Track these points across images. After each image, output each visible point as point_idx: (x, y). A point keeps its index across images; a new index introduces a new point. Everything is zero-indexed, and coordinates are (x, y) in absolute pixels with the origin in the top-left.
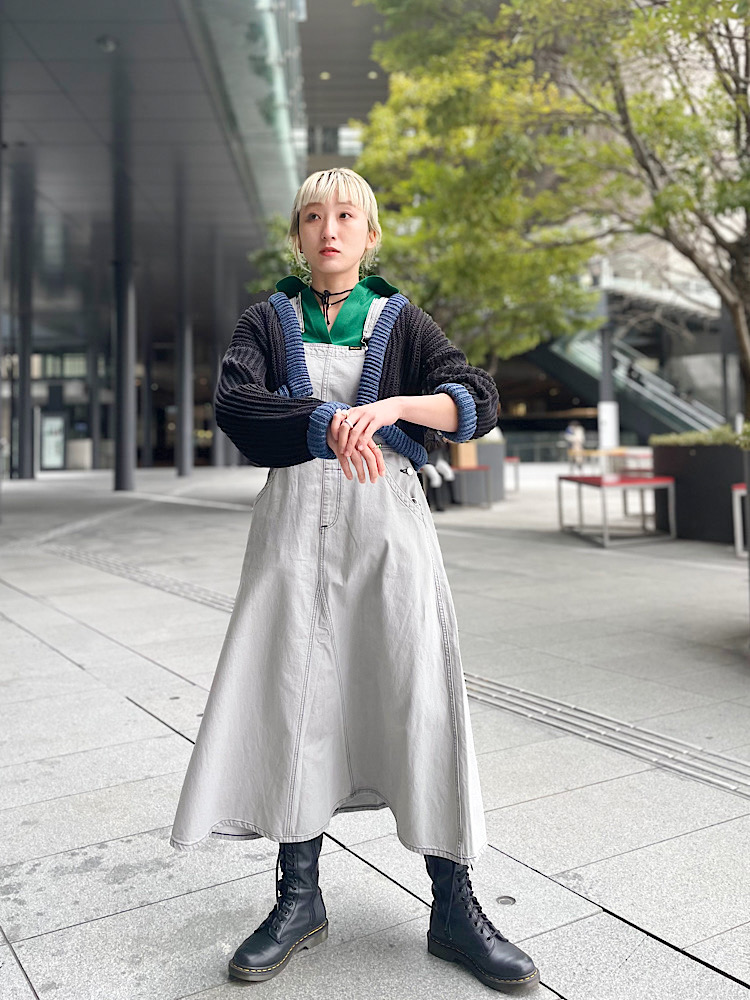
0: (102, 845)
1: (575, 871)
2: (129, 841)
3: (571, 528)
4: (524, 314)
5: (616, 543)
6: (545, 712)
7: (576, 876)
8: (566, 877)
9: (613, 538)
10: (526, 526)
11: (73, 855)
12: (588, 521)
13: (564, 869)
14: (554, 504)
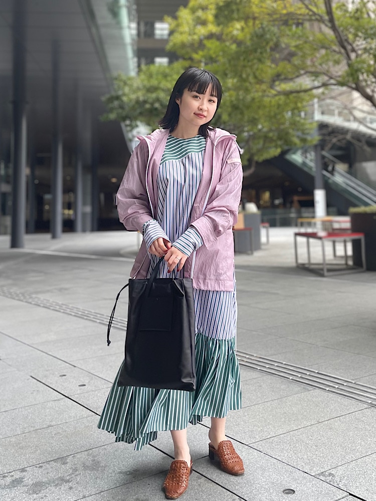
3: (303, 264)
4: (271, 135)
5: (331, 273)
6: (299, 376)
9: (329, 270)
10: (275, 265)
12: (313, 261)
14: (293, 251)
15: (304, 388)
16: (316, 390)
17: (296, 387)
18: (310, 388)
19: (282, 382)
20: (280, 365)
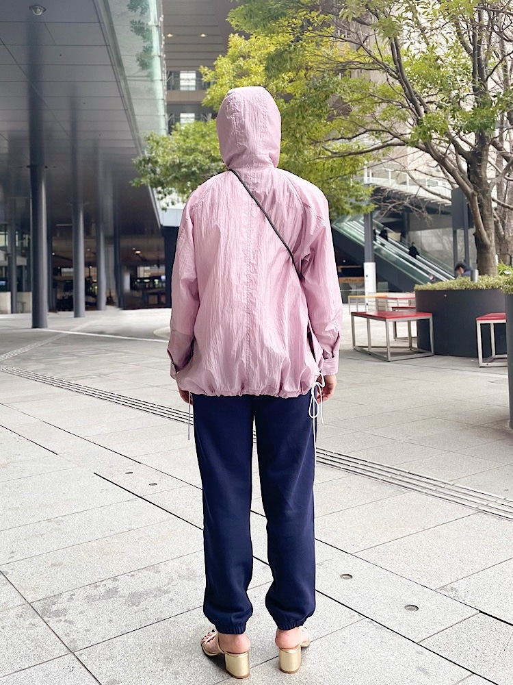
0: (115, 579)
1: (451, 585)
2: (133, 575)
3: (362, 347)
5: (394, 358)
7: (452, 589)
8: (446, 590)
11: (96, 586)
13: (443, 584)
15: (398, 490)
16: (412, 493)
17: (389, 490)
18: (405, 490)
19: (372, 482)
20: (364, 463)
